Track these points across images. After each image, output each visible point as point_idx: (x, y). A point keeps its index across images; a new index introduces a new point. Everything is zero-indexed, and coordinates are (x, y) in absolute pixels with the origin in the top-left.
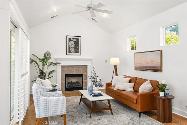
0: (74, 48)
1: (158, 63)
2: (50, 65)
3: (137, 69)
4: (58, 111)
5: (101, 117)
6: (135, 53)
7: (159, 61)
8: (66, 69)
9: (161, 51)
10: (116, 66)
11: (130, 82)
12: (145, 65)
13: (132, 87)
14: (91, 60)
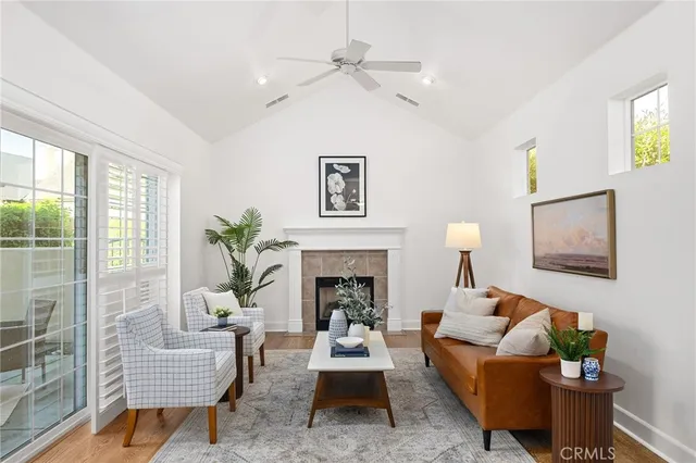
0: (342, 193)
1: (599, 240)
2: (267, 248)
3: (538, 264)
4: (189, 394)
5: (347, 427)
6: (533, 206)
7: (604, 235)
8: (319, 261)
9: (612, 194)
10: (469, 252)
11: (497, 311)
12: (561, 252)
13: (498, 331)
14: (401, 231)
